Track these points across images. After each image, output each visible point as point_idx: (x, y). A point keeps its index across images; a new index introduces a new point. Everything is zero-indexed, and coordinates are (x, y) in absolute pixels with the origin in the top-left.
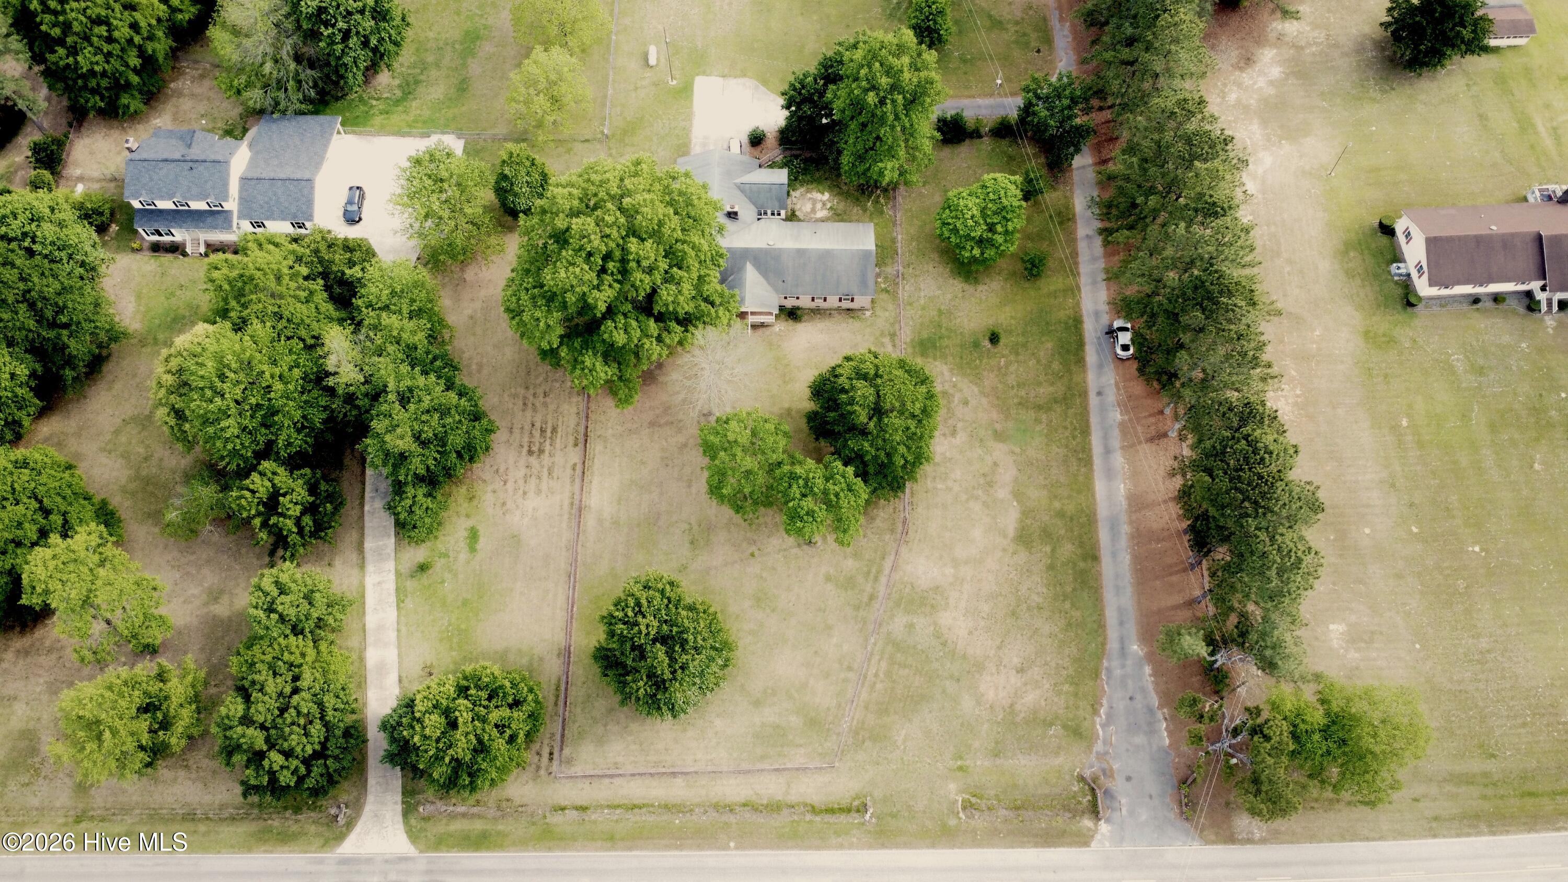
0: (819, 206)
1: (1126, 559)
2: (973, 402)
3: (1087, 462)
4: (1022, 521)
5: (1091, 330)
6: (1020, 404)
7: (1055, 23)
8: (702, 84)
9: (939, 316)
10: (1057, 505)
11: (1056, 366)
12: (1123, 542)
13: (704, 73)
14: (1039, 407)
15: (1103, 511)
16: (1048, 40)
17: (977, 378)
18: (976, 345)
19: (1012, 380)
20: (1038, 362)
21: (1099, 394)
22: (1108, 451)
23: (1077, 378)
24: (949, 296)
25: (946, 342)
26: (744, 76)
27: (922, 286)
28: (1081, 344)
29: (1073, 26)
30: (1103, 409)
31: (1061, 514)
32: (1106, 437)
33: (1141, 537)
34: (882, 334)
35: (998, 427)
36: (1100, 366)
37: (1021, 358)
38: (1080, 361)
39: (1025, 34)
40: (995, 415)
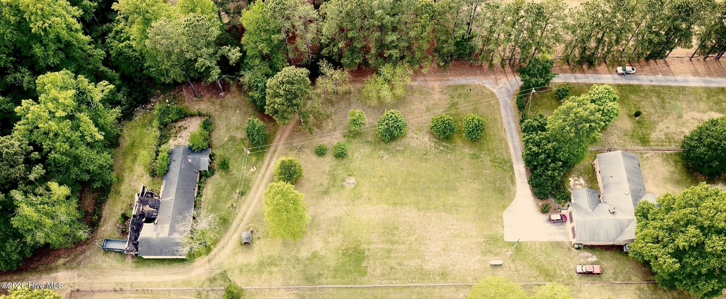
0: (577, 182)
1: (720, 79)
2: (667, 125)
3: (684, 88)
4: (715, 111)
5: (622, 81)
6: (663, 108)
7: (451, 83)
8: (509, 237)
9: (627, 135)
10: (704, 99)
11: (642, 94)
12: (714, 79)
13: (502, 237)
14: (663, 102)
15: (703, 85)
16: (463, 86)
17: (654, 123)
18: (639, 122)
19: (652, 111)
20: (641, 100)
21: (651, 81)
22: (676, 81)
23: (646, 88)
24: (616, 131)
25: (640, 133)
26: (502, 217)
27: (613, 141)
28: (631, 86)
29: (452, 76)
30: (659, 81)
31: (708, 98)
32: (670, 81)
33: (710, 74)
34: (642, 157)
35: (676, 117)
36: (638, 80)
37: (641, 107)
38: (639, 86)
39: (460, 95)
40: (671, 118)
